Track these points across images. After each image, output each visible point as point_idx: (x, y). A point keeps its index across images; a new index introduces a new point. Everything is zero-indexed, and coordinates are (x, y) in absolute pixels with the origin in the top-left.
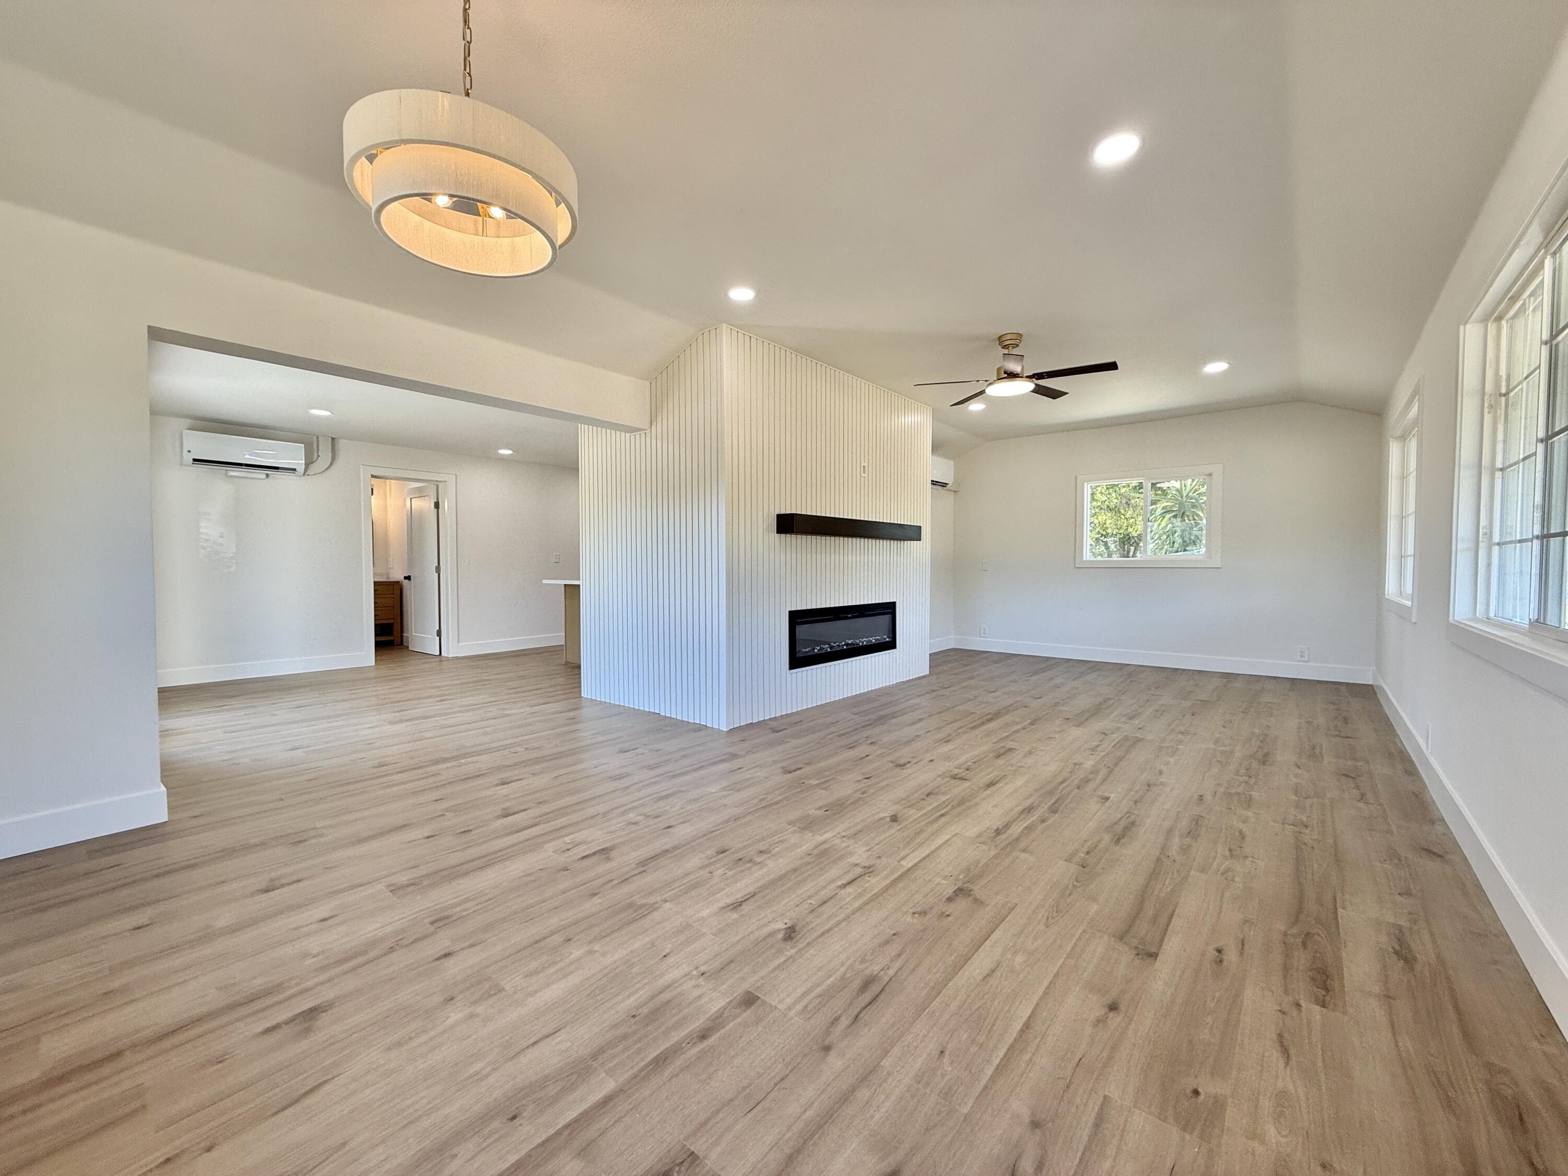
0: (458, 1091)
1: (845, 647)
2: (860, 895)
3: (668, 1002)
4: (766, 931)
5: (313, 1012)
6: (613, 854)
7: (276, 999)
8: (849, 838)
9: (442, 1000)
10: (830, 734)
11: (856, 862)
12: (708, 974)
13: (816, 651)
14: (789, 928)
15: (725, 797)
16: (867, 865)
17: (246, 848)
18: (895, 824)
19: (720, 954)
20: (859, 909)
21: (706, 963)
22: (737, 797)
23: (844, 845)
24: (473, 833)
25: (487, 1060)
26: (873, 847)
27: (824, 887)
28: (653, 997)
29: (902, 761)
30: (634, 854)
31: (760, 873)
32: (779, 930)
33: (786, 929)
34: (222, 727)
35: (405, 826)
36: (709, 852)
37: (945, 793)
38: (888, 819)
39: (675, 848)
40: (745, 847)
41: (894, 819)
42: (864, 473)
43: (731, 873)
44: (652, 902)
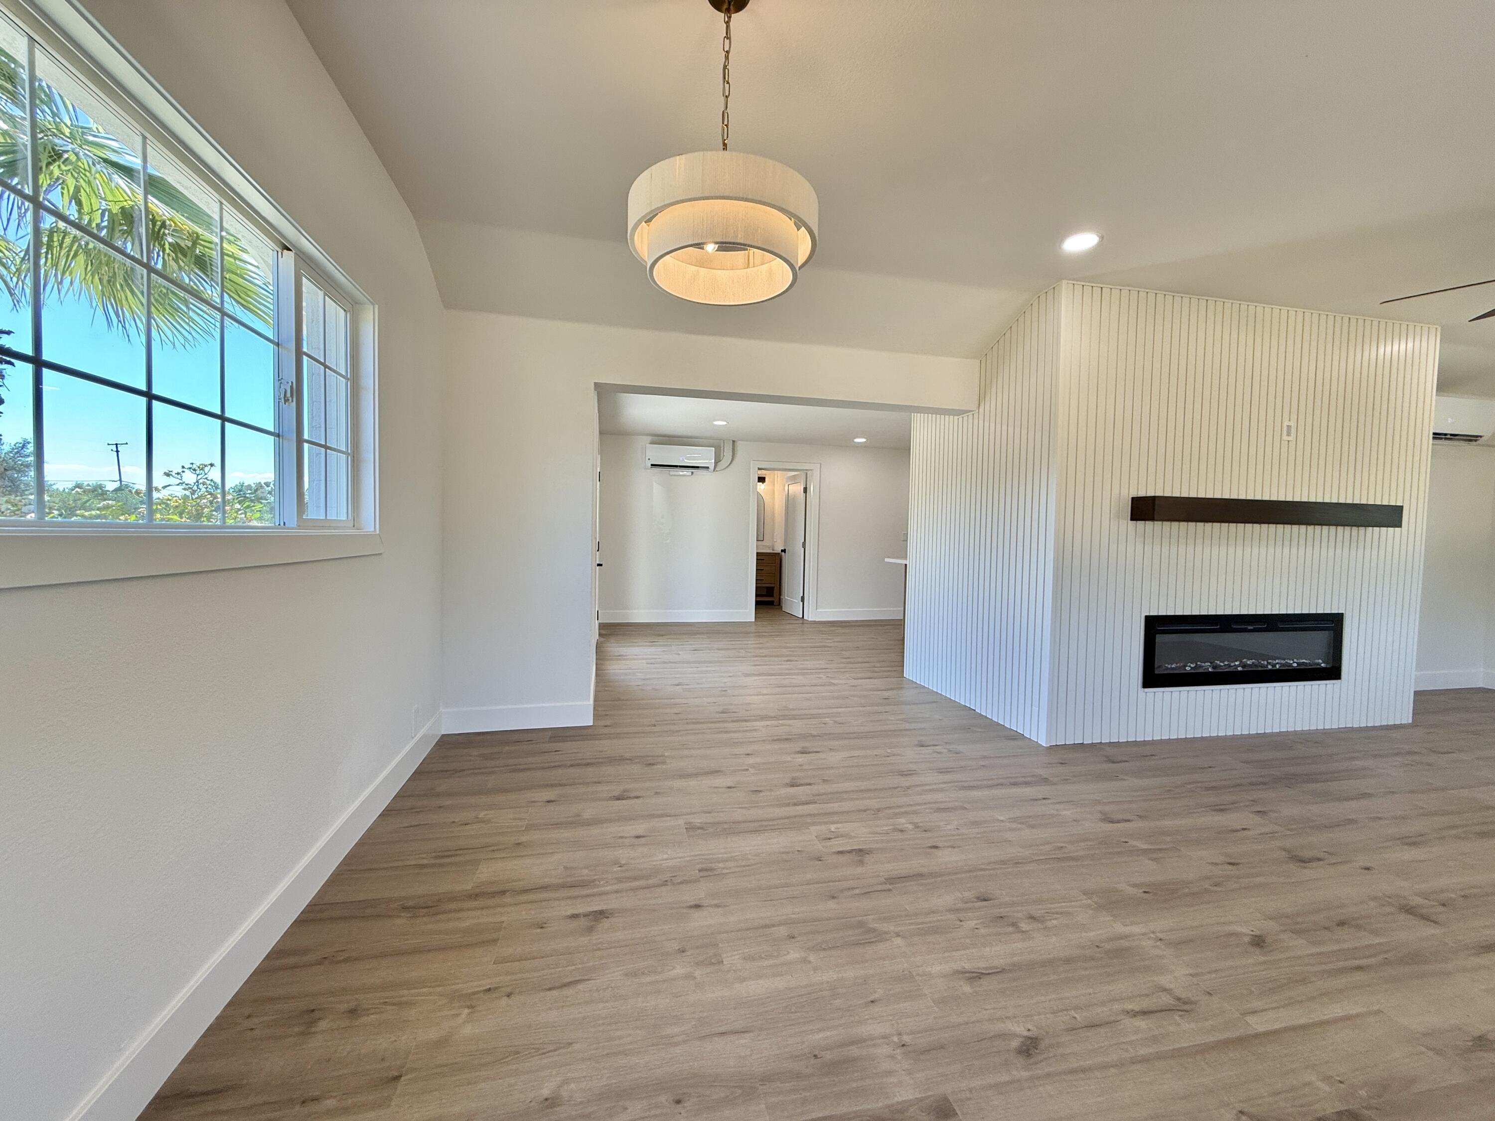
0: (653, 1045)
1: (1240, 669)
2: (1155, 1039)
3: (855, 1060)
4: (999, 1027)
5: (601, 915)
6: (867, 858)
7: (585, 892)
8: (1170, 944)
9: (677, 948)
10: (1190, 783)
11: (1168, 986)
12: (909, 1049)
13: (1188, 668)
14: (1030, 1038)
15: (1011, 830)
16: (1183, 996)
17: (622, 760)
18: (1257, 951)
19: (932, 1030)
20: (1145, 1060)
21: (912, 1033)
22: (1027, 834)
23: (1157, 952)
24: (761, 794)
25: (683, 1028)
26: (1202, 974)
27: (1103, 1004)
28: (843, 1045)
29: (1307, 854)
30: (889, 867)
31: (1019, 945)
32: (1014, 1035)
33: (1025, 1037)
34: (646, 659)
35: (717, 772)
36: (967, 894)
37: (1375, 932)
38: (1247, 939)
39: (932, 875)
40: (1013, 904)
41: (1258, 942)
42: (1289, 434)
43: (983, 931)
44: (886, 930)
